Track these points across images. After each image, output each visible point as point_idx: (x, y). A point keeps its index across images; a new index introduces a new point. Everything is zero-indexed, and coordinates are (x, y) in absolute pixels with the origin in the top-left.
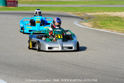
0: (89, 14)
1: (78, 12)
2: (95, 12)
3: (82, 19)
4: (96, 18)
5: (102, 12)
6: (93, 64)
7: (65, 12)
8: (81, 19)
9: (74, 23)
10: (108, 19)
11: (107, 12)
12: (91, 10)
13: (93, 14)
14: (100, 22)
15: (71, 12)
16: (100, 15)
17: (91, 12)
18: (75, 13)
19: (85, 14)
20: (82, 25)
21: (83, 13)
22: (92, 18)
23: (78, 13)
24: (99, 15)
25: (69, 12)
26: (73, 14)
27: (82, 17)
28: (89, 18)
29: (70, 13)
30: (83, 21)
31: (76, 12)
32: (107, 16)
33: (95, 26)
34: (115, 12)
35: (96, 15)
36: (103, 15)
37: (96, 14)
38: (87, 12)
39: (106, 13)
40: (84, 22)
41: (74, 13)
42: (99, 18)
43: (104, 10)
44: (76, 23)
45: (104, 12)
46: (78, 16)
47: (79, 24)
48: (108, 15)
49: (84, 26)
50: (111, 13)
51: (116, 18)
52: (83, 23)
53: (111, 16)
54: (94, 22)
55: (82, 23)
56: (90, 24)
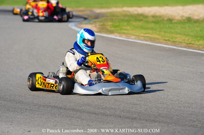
0: (98, 11)
2: (108, 8)
3: (85, 19)
4: (107, 16)
5: (119, 7)
8: (82, 19)
9: (70, 25)
10: (126, 18)
11: (128, 7)
12: (103, 4)
13: (104, 11)
16: (116, 12)
17: (102, 8)
18: (76, 9)
19: (91, 11)
21: (89, 9)
22: (102, 17)
23: (81, 9)
24: (113, 12)
28: (97, 17)
30: (86, 21)
32: (128, 13)
33: (102, 29)
34: (140, 7)
35: (111, 13)
36: (120, 12)
37: (109, 10)
39: (126, 9)
40: (86, 24)
42: (112, 17)
44: (72, 26)
45: (123, 7)
46: (80, 13)
47: (76, 26)
48: (129, 11)
50: (134, 9)
52: (84, 25)
54: (102, 24)
55: (82, 26)
56: (95, 27)
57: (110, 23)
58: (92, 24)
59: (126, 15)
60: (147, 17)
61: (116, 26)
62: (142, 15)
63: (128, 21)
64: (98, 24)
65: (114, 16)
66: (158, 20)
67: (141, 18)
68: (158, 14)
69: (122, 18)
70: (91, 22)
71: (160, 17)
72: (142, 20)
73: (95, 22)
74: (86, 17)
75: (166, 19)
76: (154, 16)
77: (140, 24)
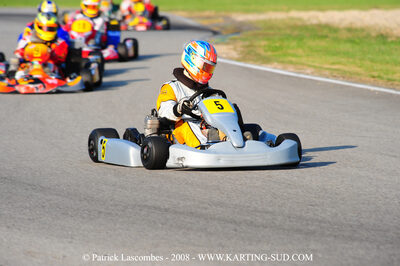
0: (241, 18)
2: (261, 12)
5: (282, 11)
8: (210, 34)
10: (296, 33)
13: (251, 17)
14: (266, 43)
15: (183, 10)
16: (276, 20)
17: (248, 11)
21: (222, 13)
22: (248, 30)
23: (208, 13)
24: (270, 20)
25: (177, 10)
26: (189, 18)
30: (216, 39)
31: (199, 10)
33: (249, 54)
36: (283, 20)
37: (263, 17)
38: (236, 11)
41: (192, 15)
42: (268, 30)
46: (205, 23)
48: (300, 19)
54: (247, 43)
56: (235, 49)
57: (263, 43)
58: (227, 44)
59: (294, 27)
60: (336, 30)
61: (276, 49)
62: (328, 27)
63: (300, 38)
64: (240, 44)
65: (271, 28)
66: (357, 37)
67: (325, 32)
68: (358, 24)
69: (288, 32)
70: (227, 41)
71: (363, 30)
72: (326, 37)
73: (235, 40)
74: (216, 29)
75: (374, 34)
76: (350, 30)
77: (323, 44)
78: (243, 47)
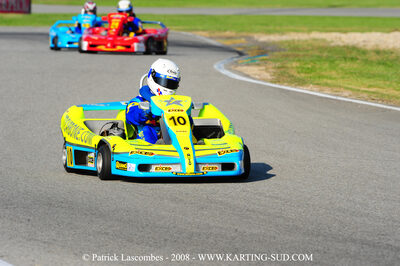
0: (263, 38)
1: (225, 31)
2: (282, 33)
3: (241, 54)
4: (284, 50)
5: (303, 32)
6: (277, 198)
7: (184, 33)
8: (237, 55)
9: (215, 67)
10: (325, 54)
11: (321, 31)
12: (269, 25)
13: (274, 38)
14: (298, 65)
15: (203, 30)
16: (299, 41)
17: (269, 32)
18: (217, 34)
19: (249, 38)
20: (240, 73)
21: (244, 34)
22: (273, 51)
23: (228, 33)
24: (293, 41)
25: (197, 30)
26: (211, 38)
27: (239, 47)
28: (263, 51)
29: (201, 36)
30: (242, 60)
31: (219, 30)
32: (321, 44)
33: (281, 76)
34: (345, 32)
35: (287, 42)
36: (306, 41)
37: (285, 38)
38: (257, 32)
39: (315, 35)
40: (248, 65)
41: (213, 35)
42: (295, 51)
43: (311, 24)
44: (220, 68)
45: (310, 31)
46: (227, 43)
47: (230, 70)
48: (324, 40)
49: (248, 76)
50: (334, 35)
51: (350, 53)
52: (245, 68)
53: (332, 44)
54: (278, 64)
55: (239, 68)
56: (267, 71)
57: (294, 64)
58: (258, 65)
60: (364, 52)
62: (354, 48)
63: (327, 59)
64: (271, 65)
65: (296, 49)
67: (354, 54)
69: (317, 53)
70: (257, 62)
72: (357, 59)
74: (239, 49)
76: (377, 52)
77: (355, 66)
78: (274, 68)
